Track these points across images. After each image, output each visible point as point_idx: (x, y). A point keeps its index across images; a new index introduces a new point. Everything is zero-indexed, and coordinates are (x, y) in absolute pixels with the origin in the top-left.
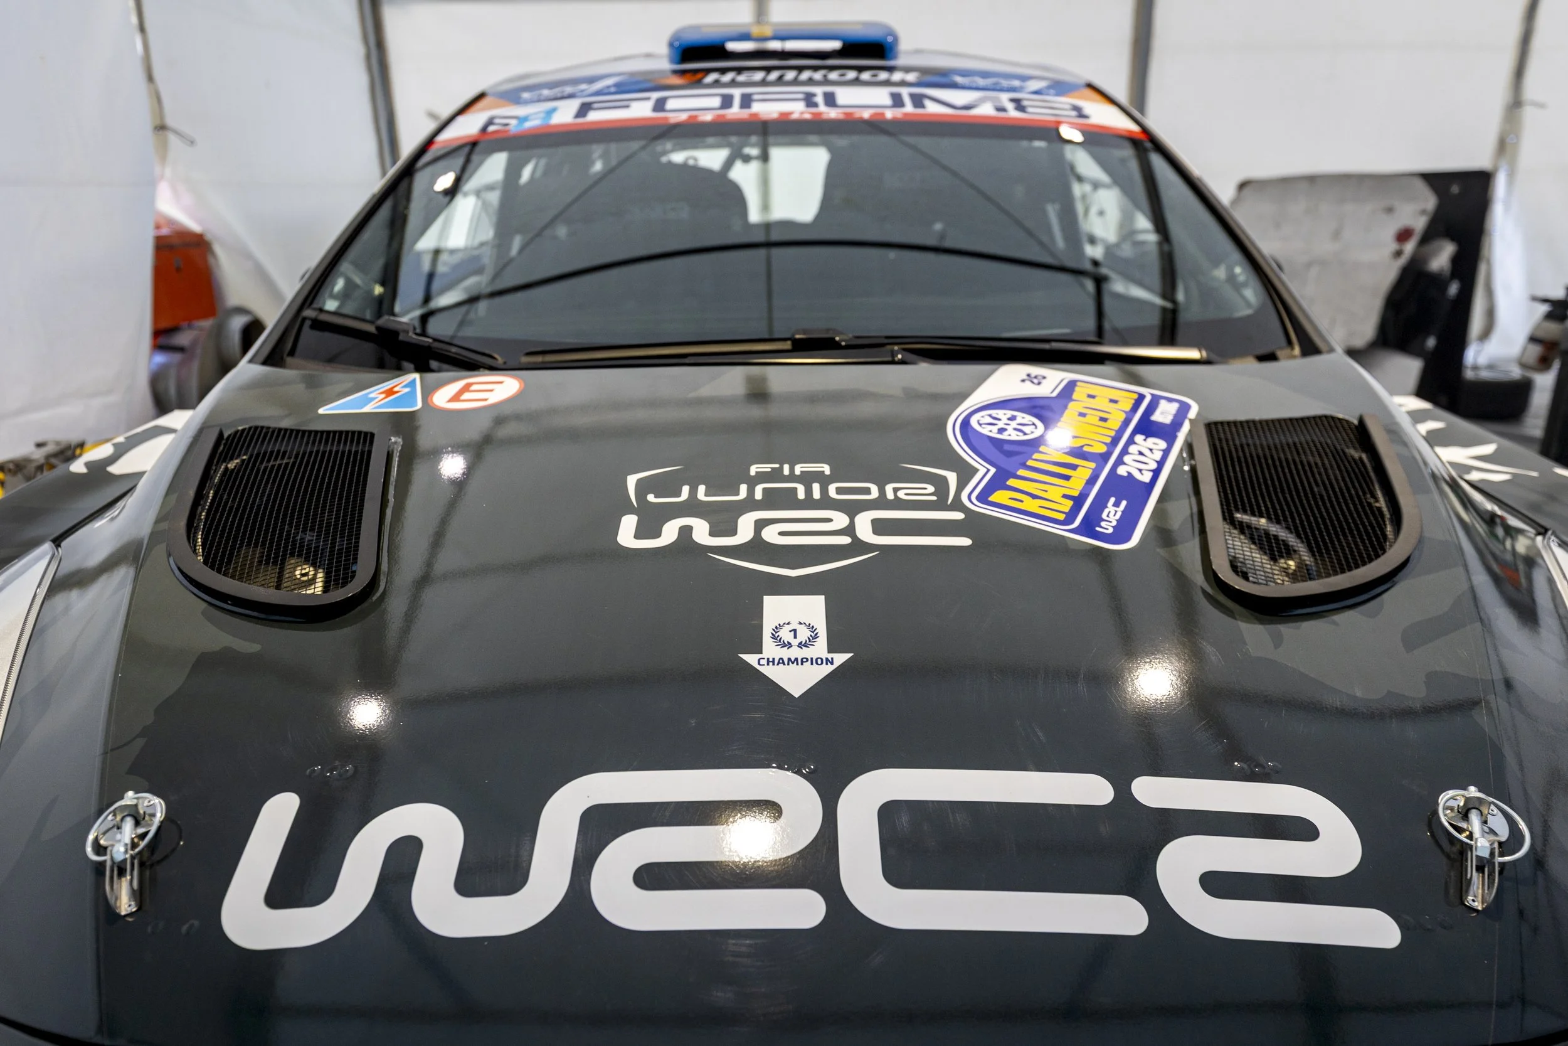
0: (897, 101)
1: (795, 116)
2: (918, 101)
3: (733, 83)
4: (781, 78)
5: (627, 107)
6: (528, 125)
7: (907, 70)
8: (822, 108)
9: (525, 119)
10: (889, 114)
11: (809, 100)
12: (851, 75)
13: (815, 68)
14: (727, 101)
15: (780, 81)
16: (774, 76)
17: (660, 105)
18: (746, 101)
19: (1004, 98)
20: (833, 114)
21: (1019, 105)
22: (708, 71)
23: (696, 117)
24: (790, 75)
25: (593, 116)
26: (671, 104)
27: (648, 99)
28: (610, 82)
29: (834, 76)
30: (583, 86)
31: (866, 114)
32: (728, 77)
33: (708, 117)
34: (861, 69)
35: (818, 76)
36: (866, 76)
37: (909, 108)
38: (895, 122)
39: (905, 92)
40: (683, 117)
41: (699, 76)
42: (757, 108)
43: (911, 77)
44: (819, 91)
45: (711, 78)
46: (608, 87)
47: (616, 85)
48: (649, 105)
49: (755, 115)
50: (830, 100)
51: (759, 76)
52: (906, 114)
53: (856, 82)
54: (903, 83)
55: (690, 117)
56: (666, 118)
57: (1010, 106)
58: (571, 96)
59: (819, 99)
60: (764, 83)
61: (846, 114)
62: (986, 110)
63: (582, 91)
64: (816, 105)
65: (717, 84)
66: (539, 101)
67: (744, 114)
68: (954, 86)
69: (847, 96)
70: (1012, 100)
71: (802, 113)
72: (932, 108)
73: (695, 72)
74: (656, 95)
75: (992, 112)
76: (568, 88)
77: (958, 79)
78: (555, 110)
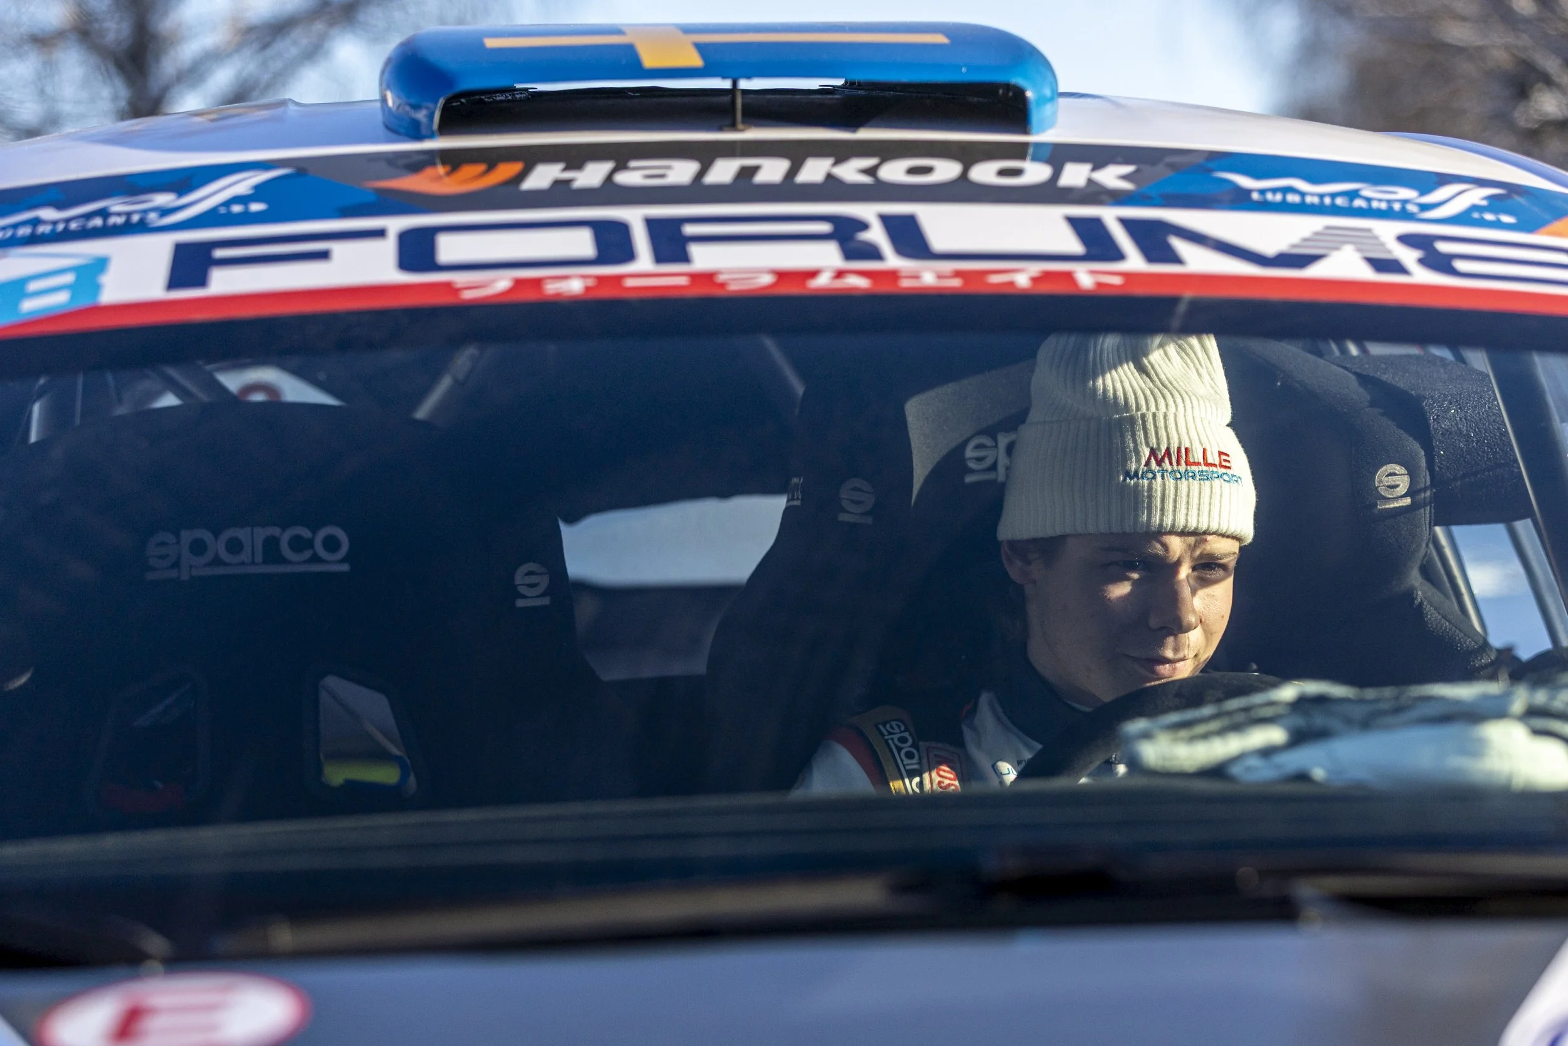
0: (1096, 241)
1: (823, 281)
2: (1153, 240)
4: (747, 173)
5: (324, 255)
6: (29, 306)
7: (1099, 156)
8: (892, 261)
10: (1086, 277)
11: (849, 238)
12: (946, 170)
13: (836, 150)
14: (613, 241)
16: (723, 171)
17: (418, 251)
18: (670, 240)
19: (1387, 232)
20: (925, 275)
21: (1428, 254)
22: (532, 157)
23: (537, 283)
24: (772, 170)
25: (227, 281)
26: (449, 248)
27: (380, 233)
28: (243, 184)
30: (163, 199)
31: (1023, 278)
32: (592, 175)
33: (574, 285)
34: (968, 155)
35: (851, 171)
36: (985, 173)
37: (1135, 261)
38: (1107, 298)
39: (1107, 216)
40: (502, 282)
41: (507, 170)
42: (703, 258)
43: (1112, 177)
44: (866, 213)
45: (542, 177)
46: (237, 199)
47: (259, 194)
48: (388, 248)
49: (708, 277)
50: (909, 238)
51: (681, 172)
52: (1128, 276)
55: (519, 283)
56: (448, 286)
57: (1403, 256)
58: (139, 228)
59: (876, 235)
60: (696, 192)
61: (958, 274)
63: (165, 212)
64: (873, 253)
65: (561, 194)
66: (34, 240)
67: (676, 277)
68: (1241, 200)
70: (1404, 239)
71: (840, 274)
72: (1197, 261)
73: (491, 158)
74: (395, 224)
75: (1367, 274)
76: (118, 206)
77: (1245, 182)
78: (101, 264)
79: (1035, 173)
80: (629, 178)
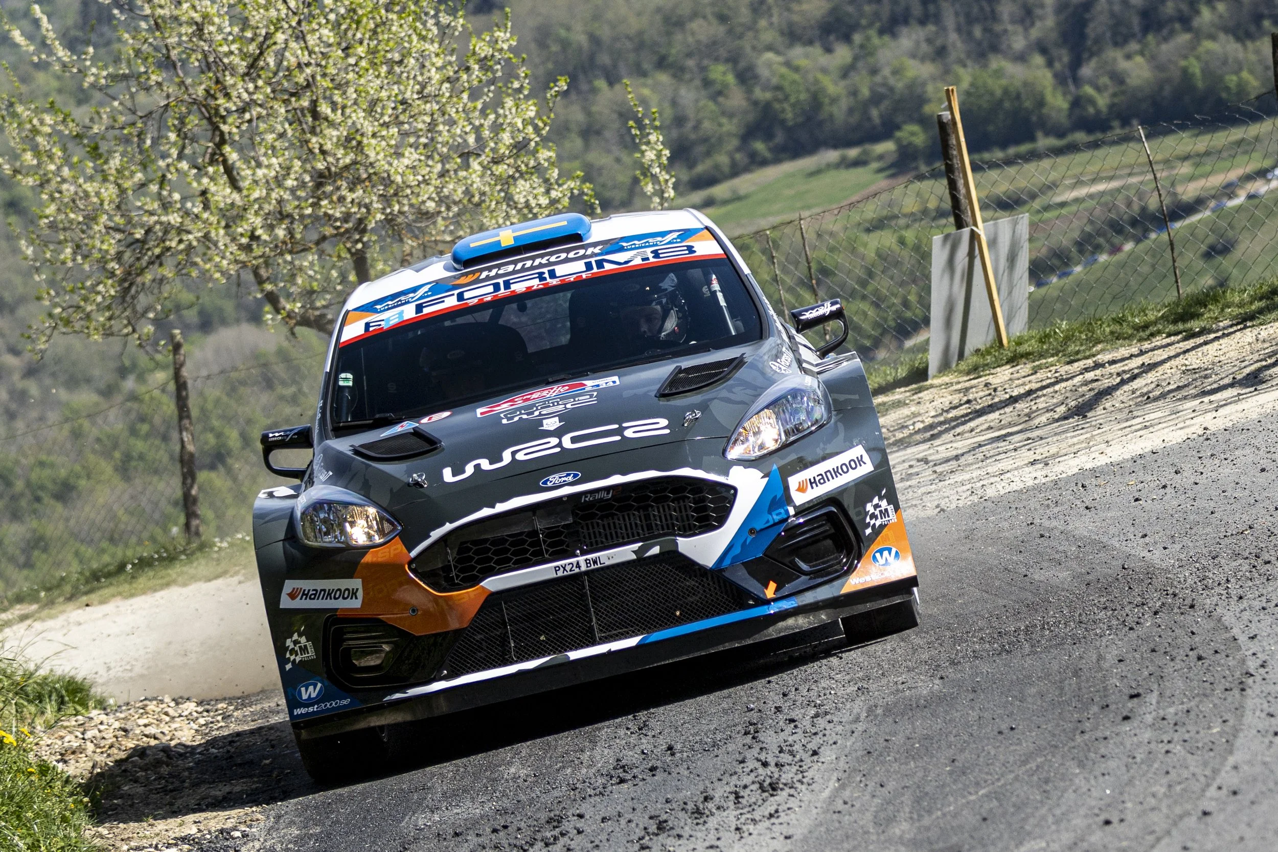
0: (589, 266)
1: (535, 288)
2: (600, 264)
3: (498, 276)
4: (524, 265)
5: (442, 302)
6: (392, 323)
7: (595, 245)
8: (549, 280)
9: (388, 320)
10: (584, 276)
11: (541, 277)
12: (563, 256)
13: (542, 256)
14: (497, 287)
15: (523, 269)
16: (519, 266)
17: (460, 297)
18: (507, 285)
19: (649, 251)
20: (554, 282)
21: (656, 254)
22: (481, 270)
23: (483, 299)
24: (529, 264)
25: (426, 311)
26: (466, 295)
27: (453, 294)
28: (426, 288)
29: (553, 259)
30: (411, 295)
31: (572, 279)
32: (493, 273)
33: (489, 298)
34: (568, 251)
35: (544, 261)
36: (571, 255)
37: (595, 270)
38: (588, 280)
39: (593, 260)
40: (476, 300)
41: (477, 275)
42: (513, 287)
43: (597, 250)
44: (545, 270)
45: (483, 275)
46: (427, 292)
47: (430, 289)
48: (455, 297)
49: (513, 292)
50: (552, 274)
51: (510, 268)
52: (594, 274)
53: (567, 260)
54: (594, 255)
55: (479, 300)
56: (466, 303)
57: (651, 256)
58: (408, 302)
59: (547, 275)
60: (514, 272)
61: (561, 281)
62: (638, 261)
63: (412, 298)
64: (545, 279)
65: (488, 278)
66: (388, 309)
67: (508, 292)
68: (622, 249)
69: (560, 270)
70: (653, 251)
71: (538, 286)
72: (608, 267)
73: (473, 272)
74: (456, 292)
75: (640, 262)
76: (402, 298)
77: (624, 244)
78: (402, 312)
79: (582, 252)
80: (501, 272)
